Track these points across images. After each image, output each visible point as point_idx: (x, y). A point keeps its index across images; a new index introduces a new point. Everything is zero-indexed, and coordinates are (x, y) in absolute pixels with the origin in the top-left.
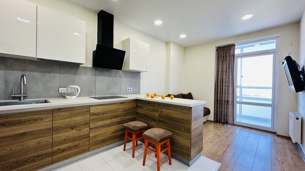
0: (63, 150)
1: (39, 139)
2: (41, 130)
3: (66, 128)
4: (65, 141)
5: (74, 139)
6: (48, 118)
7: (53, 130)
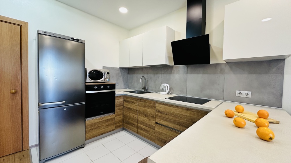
0: (142, 129)
1: (134, 115)
2: (134, 109)
3: (143, 114)
4: (142, 123)
5: (147, 125)
6: (136, 103)
7: (138, 112)
